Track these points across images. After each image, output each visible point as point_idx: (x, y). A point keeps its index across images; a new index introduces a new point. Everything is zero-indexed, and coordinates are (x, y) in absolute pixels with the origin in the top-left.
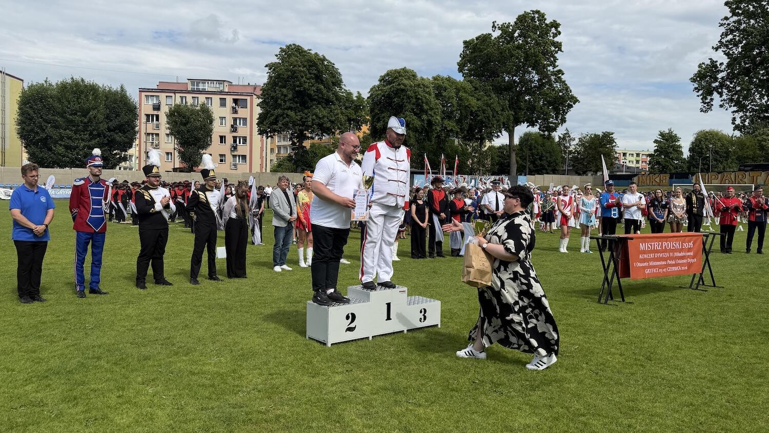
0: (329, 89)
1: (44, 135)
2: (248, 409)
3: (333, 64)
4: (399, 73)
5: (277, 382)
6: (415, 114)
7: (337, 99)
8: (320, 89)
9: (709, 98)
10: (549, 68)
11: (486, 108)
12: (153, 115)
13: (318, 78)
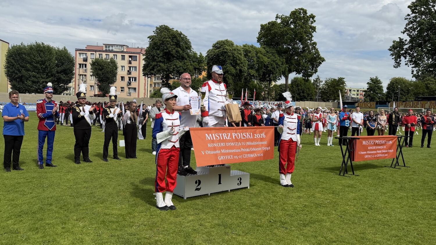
0: (183, 51)
1: (20, 75)
2: (138, 237)
3: (186, 37)
4: (224, 42)
5: (155, 220)
6: (233, 66)
7: (188, 57)
8: (179, 51)
9: (399, 59)
10: (308, 41)
11: (273, 63)
12: (83, 64)
13: (178, 45)
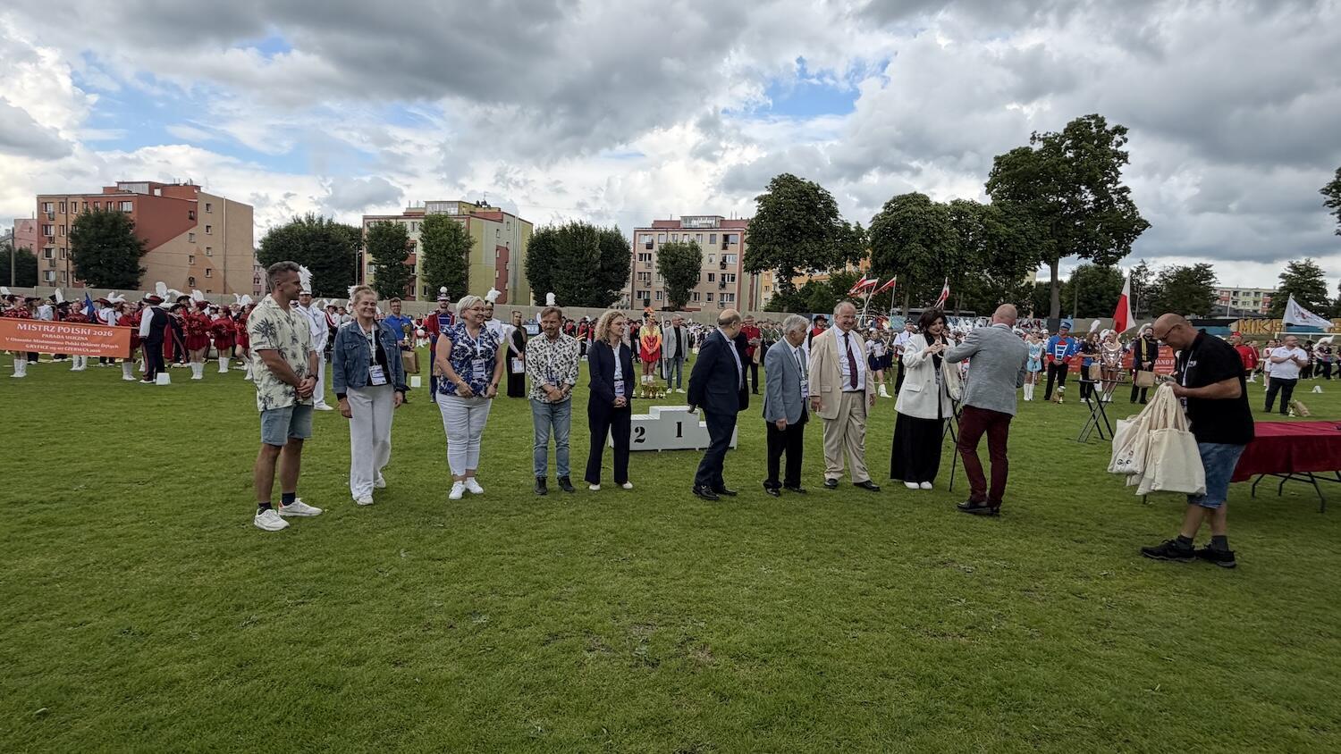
1: (547, 276)
3: (829, 193)
4: (908, 198)
7: (832, 231)
8: (812, 221)
10: (1109, 186)
11: (1019, 236)
12: (645, 254)
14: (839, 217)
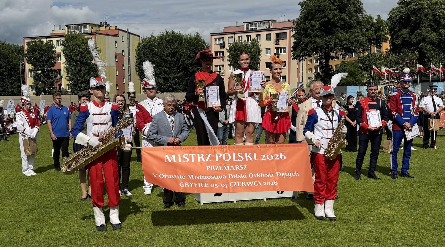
6: (433, 29)
7: (358, 24)
8: (343, 17)
12: (220, 52)
14: (364, 13)
